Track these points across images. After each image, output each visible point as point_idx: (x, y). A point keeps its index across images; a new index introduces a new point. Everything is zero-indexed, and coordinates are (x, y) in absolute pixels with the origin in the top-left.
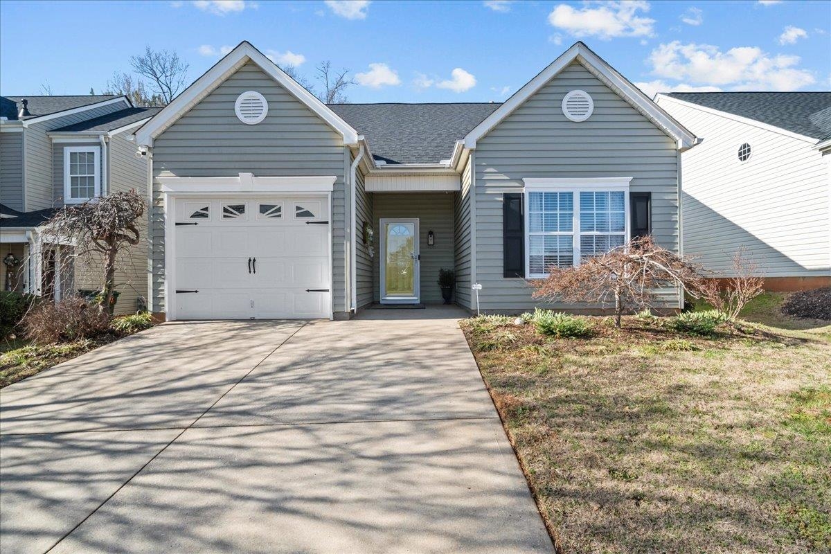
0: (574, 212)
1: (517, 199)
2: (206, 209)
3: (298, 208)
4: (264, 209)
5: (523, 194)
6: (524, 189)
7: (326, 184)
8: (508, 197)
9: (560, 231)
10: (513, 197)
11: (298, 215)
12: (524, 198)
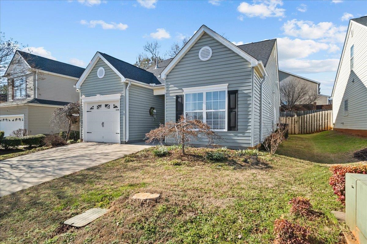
0: (203, 102)
1: (181, 97)
2: (93, 107)
3: (114, 105)
4: (106, 105)
5: (183, 95)
6: (183, 93)
7: (117, 96)
8: (177, 97)
9: (198, 110)
10: (179, 96)
11: (114, 107)
12: (183, 96)
